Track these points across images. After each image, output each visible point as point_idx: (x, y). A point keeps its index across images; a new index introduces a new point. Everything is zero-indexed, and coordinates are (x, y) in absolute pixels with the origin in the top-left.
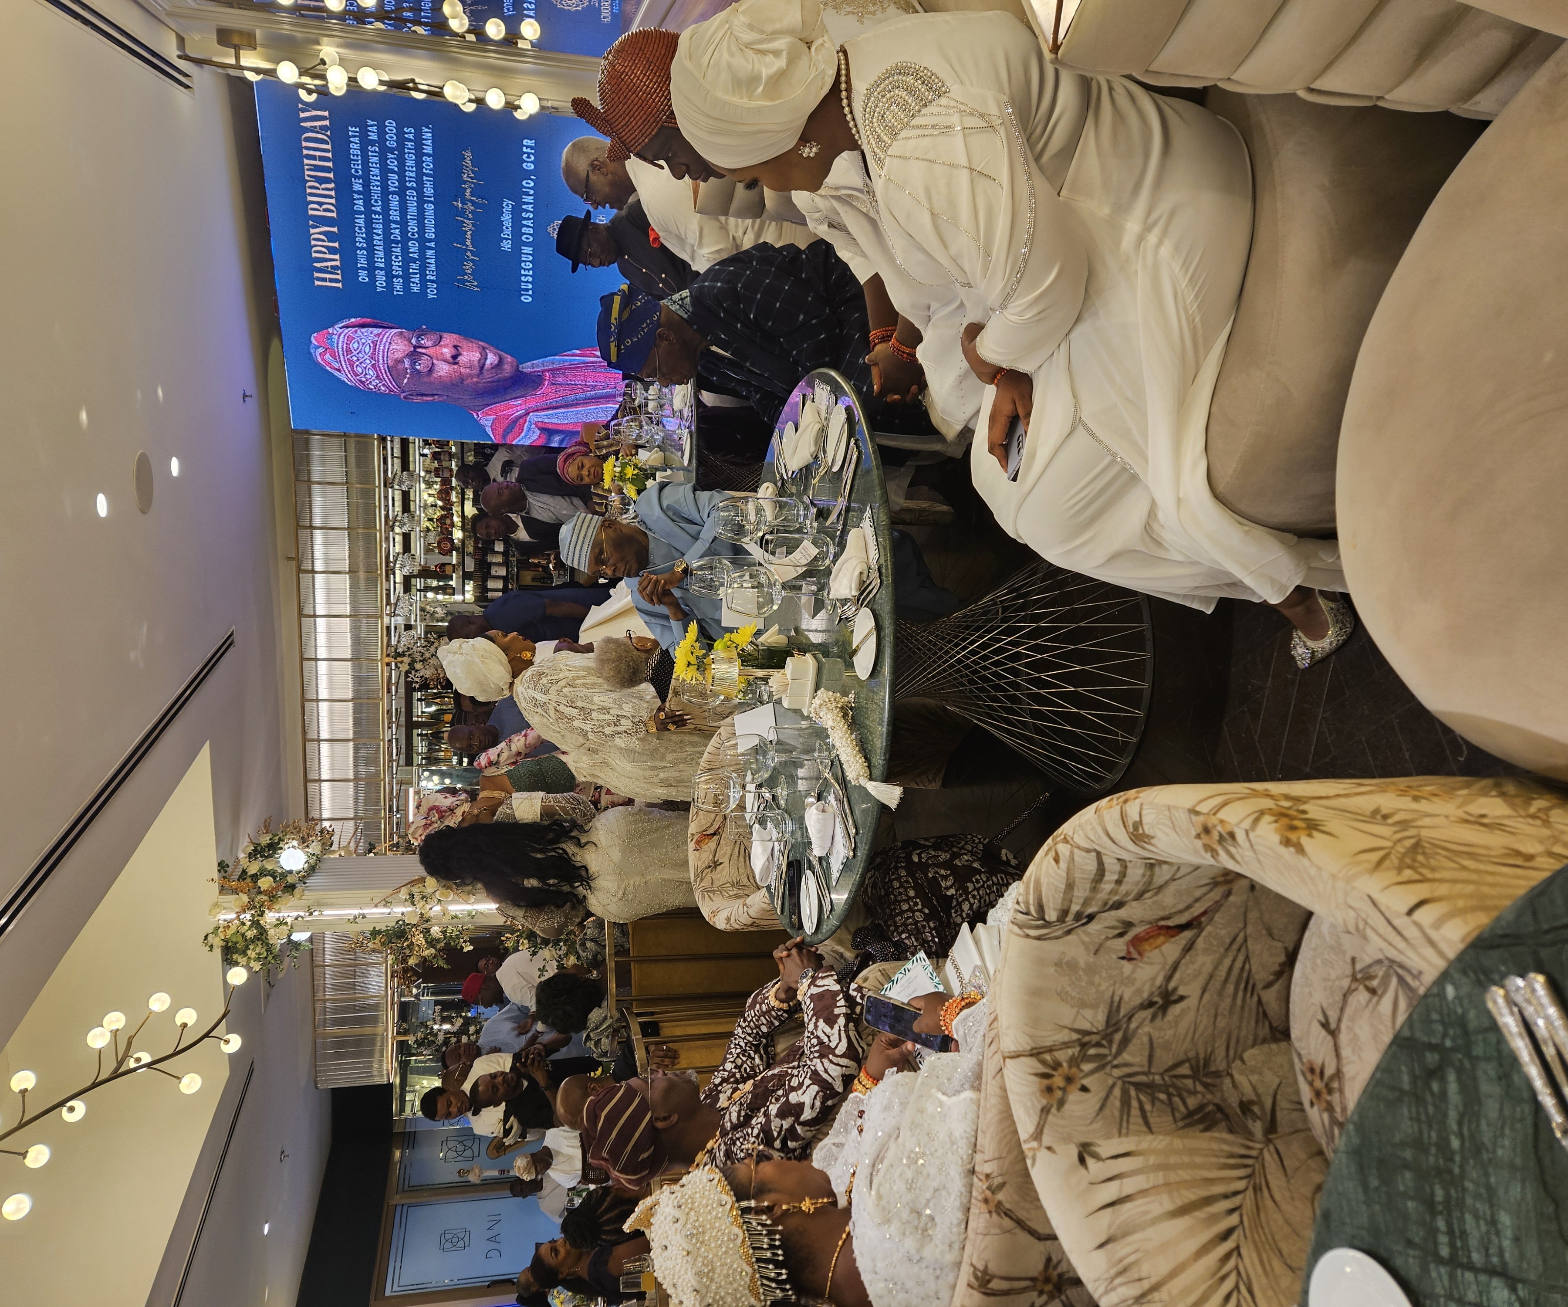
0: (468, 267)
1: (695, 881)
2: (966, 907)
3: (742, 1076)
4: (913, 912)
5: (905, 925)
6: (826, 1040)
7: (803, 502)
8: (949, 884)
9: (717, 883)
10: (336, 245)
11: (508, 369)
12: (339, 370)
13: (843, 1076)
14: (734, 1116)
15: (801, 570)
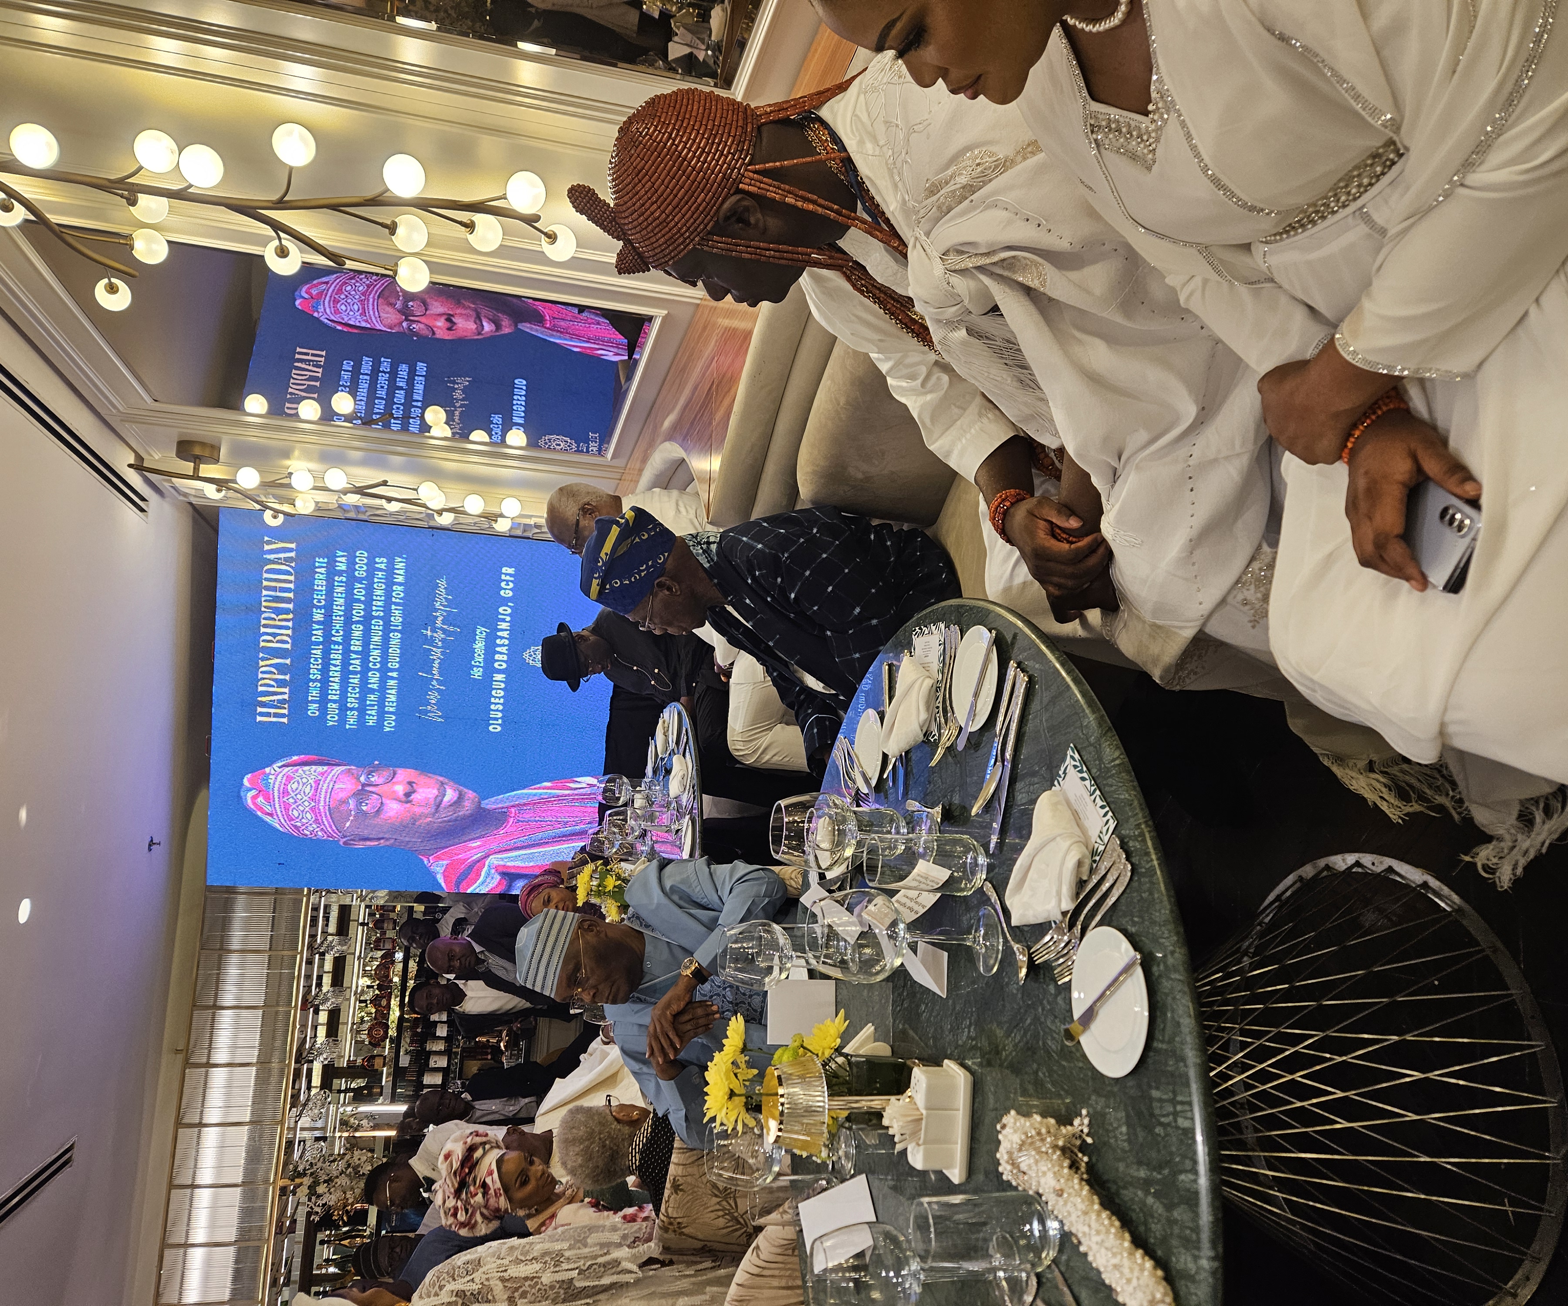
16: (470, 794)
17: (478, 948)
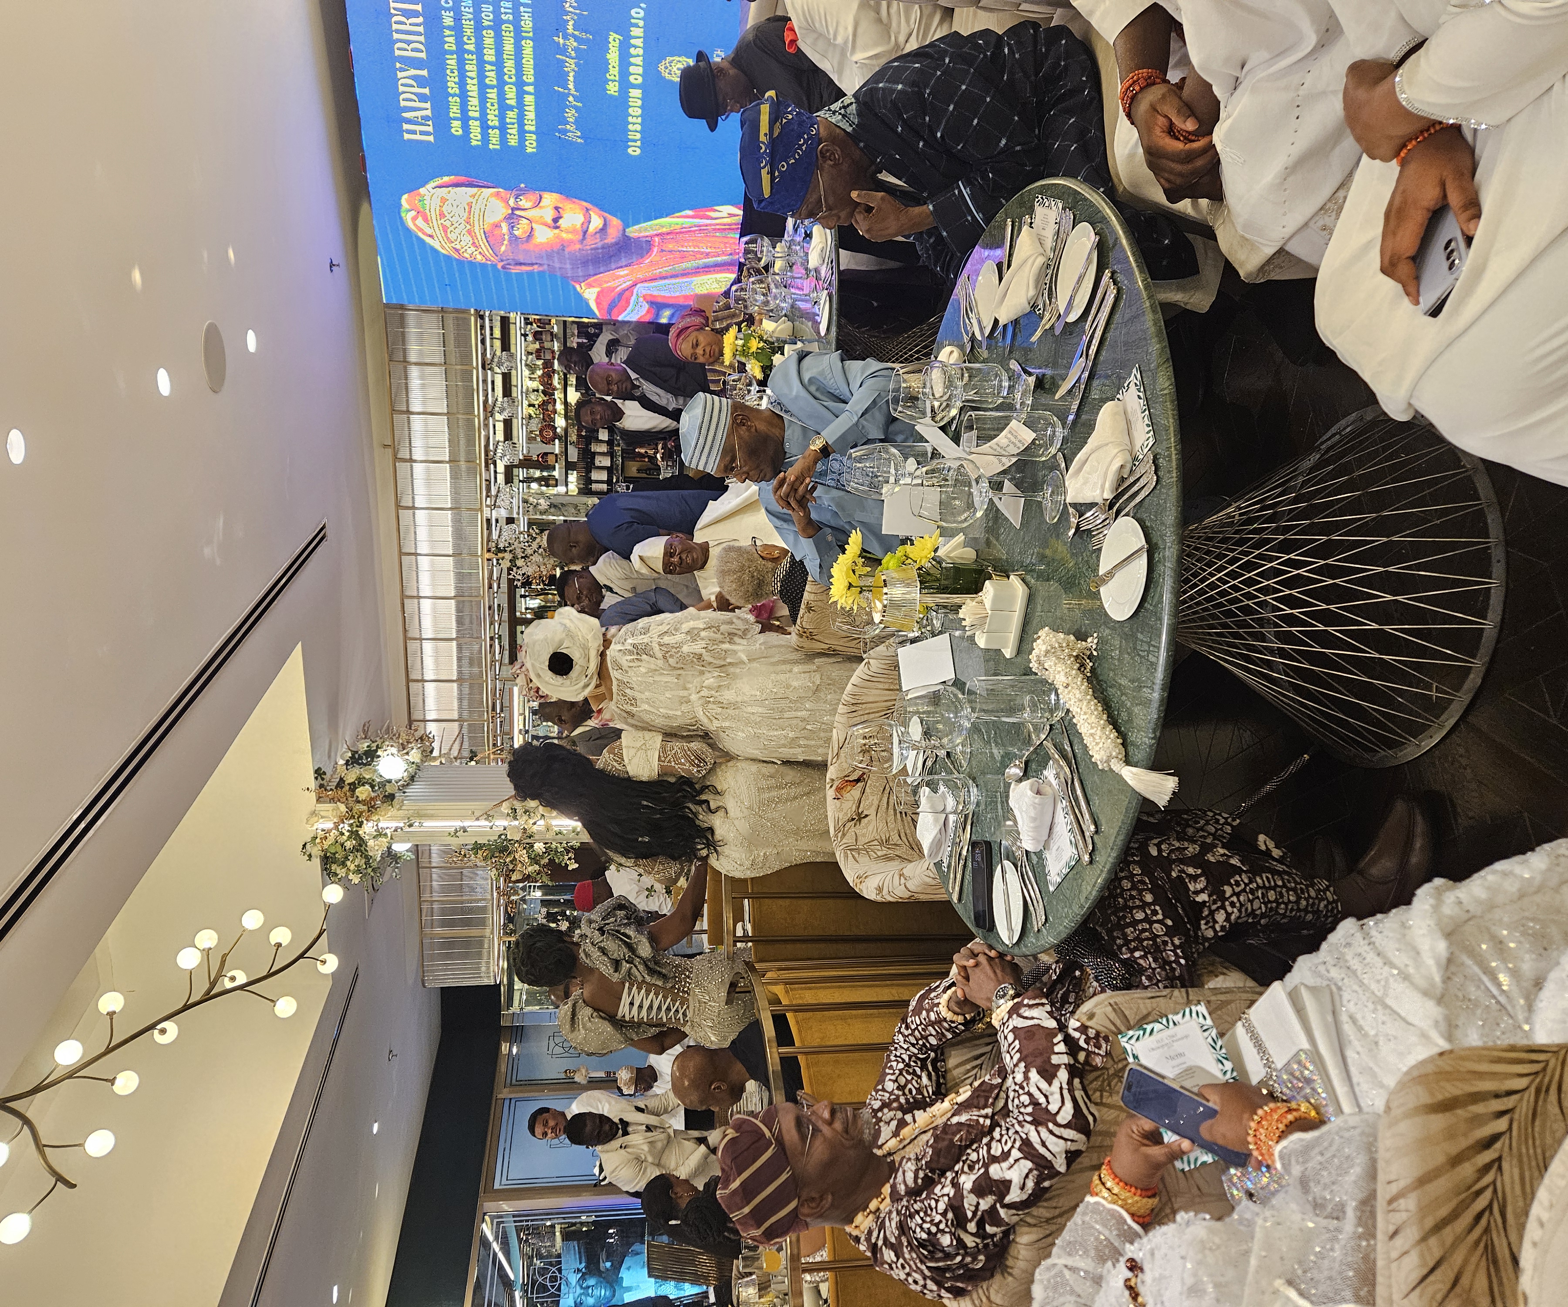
0: (571, 115)
1: (836, 836)
2: (1220, 917)
3: (907, 1100)
4: (1151, 923)
5: (1138, 939)
6: (1042, 1100)
7: (1008, 370)
8: (1199, 886)
9: (862, 841)
10: (426, 91)
11: (613, 235)
12: (431, 236)
13: (1067, 1152)
14: (910, 1176)
15: (1008, 462)
16: (615, 222)
17: (633, 375)
